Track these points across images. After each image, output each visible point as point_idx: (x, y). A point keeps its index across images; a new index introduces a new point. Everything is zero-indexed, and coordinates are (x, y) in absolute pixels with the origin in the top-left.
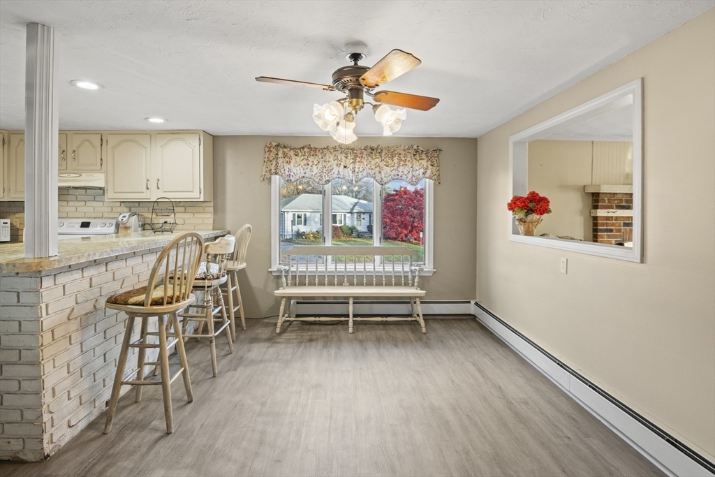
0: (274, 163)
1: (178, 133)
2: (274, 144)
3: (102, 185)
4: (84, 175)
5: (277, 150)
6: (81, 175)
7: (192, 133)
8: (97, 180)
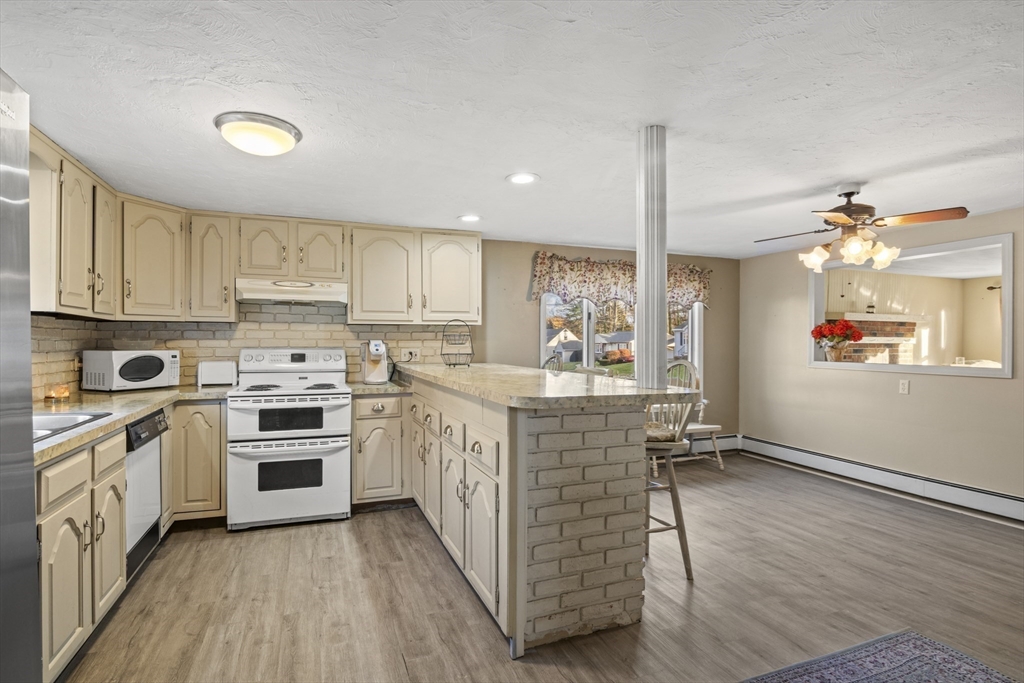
0: (547, 278)
1: (450, 234)
2: (549, 254)
3: (344, 299)
4: (317, 284)
5: (552, 263)
6: (312, 285)
7: (468, 236)
8: (338, 293)
